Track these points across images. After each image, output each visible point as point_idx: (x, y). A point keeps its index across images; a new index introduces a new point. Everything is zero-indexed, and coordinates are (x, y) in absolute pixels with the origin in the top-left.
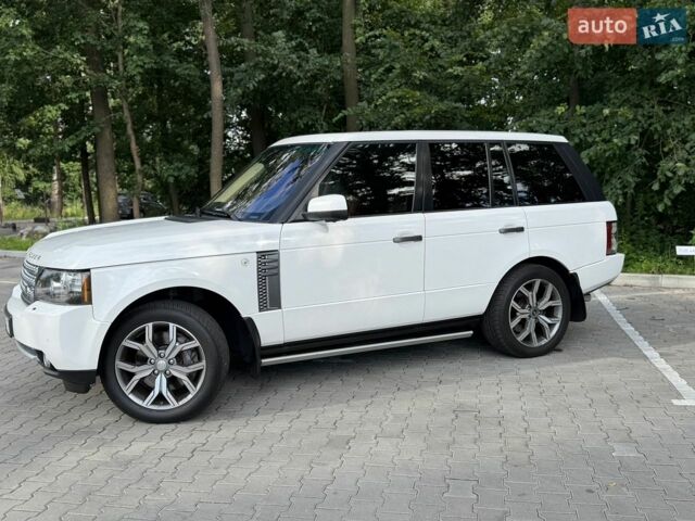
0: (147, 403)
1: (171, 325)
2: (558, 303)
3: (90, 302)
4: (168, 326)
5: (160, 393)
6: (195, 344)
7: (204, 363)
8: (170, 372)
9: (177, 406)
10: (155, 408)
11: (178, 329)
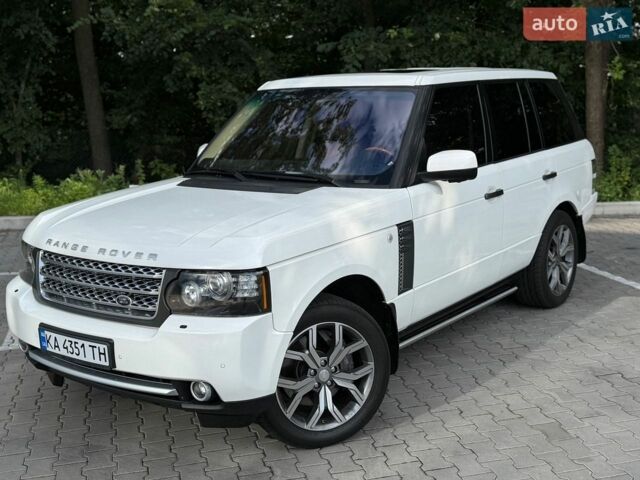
0: (312, 425)
1: (337, 324)
2: (572, 248)
3: (269, 309)
4: (333, 327)
5: (326, 410)
6: (362, 344)
7: (372, 364)
8: (333, 382)
9: (344, 421)
10: (321, 428)
11: (344, 329)
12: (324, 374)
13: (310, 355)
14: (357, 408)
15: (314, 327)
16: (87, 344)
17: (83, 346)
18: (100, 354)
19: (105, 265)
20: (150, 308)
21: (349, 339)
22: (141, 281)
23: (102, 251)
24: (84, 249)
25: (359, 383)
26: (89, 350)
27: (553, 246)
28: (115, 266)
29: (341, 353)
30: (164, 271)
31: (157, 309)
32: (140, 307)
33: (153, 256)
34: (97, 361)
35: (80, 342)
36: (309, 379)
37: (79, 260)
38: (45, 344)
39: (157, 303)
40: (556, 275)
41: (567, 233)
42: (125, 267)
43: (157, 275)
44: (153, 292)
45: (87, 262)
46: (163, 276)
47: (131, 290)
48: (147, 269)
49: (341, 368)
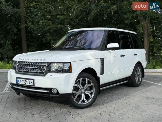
0: (80, 103)
1: (86, 79)
2: (141, 73)
3: (71, 72)
4: (85, 79)
5: (83, 100)
6: (92, 84)
7: (94, 89)
8: (85, 93)
9: (87, 103)
10: (82, 104)
11: (88, 80)
12: (83, 91)
13: (80, 86)
14: (90, 100)
15: (81, 79)
16: (28, 80)
17: (27, 81)
18: (31, 82)
19: (33, 63)
20: (43, 72)
21: (89, 83)
22: (41, 66)
23: (32, 60)
24: (28, 59)
25: (91, 94)
26: (28, 82)
27: (136, 72)
28: (35, 63)
29: (87, 86)
30: (47, 63)
31: (45, 72)
32: (41, 72)
33: (45, 60)
34: (30, 84)
35: (26, 80)
36: (79, 91)
37: (27, 62)
38: (17, 82)
39: (45, 71)
40: (137, 79)
41: (140, 69)
42: (38, 63)
43: (45, 64)
44: (44, 68)
45: (29, 62)
46: (47, 64)
47: (39, 68)
48: (43, 63)
49: (87, 90)
